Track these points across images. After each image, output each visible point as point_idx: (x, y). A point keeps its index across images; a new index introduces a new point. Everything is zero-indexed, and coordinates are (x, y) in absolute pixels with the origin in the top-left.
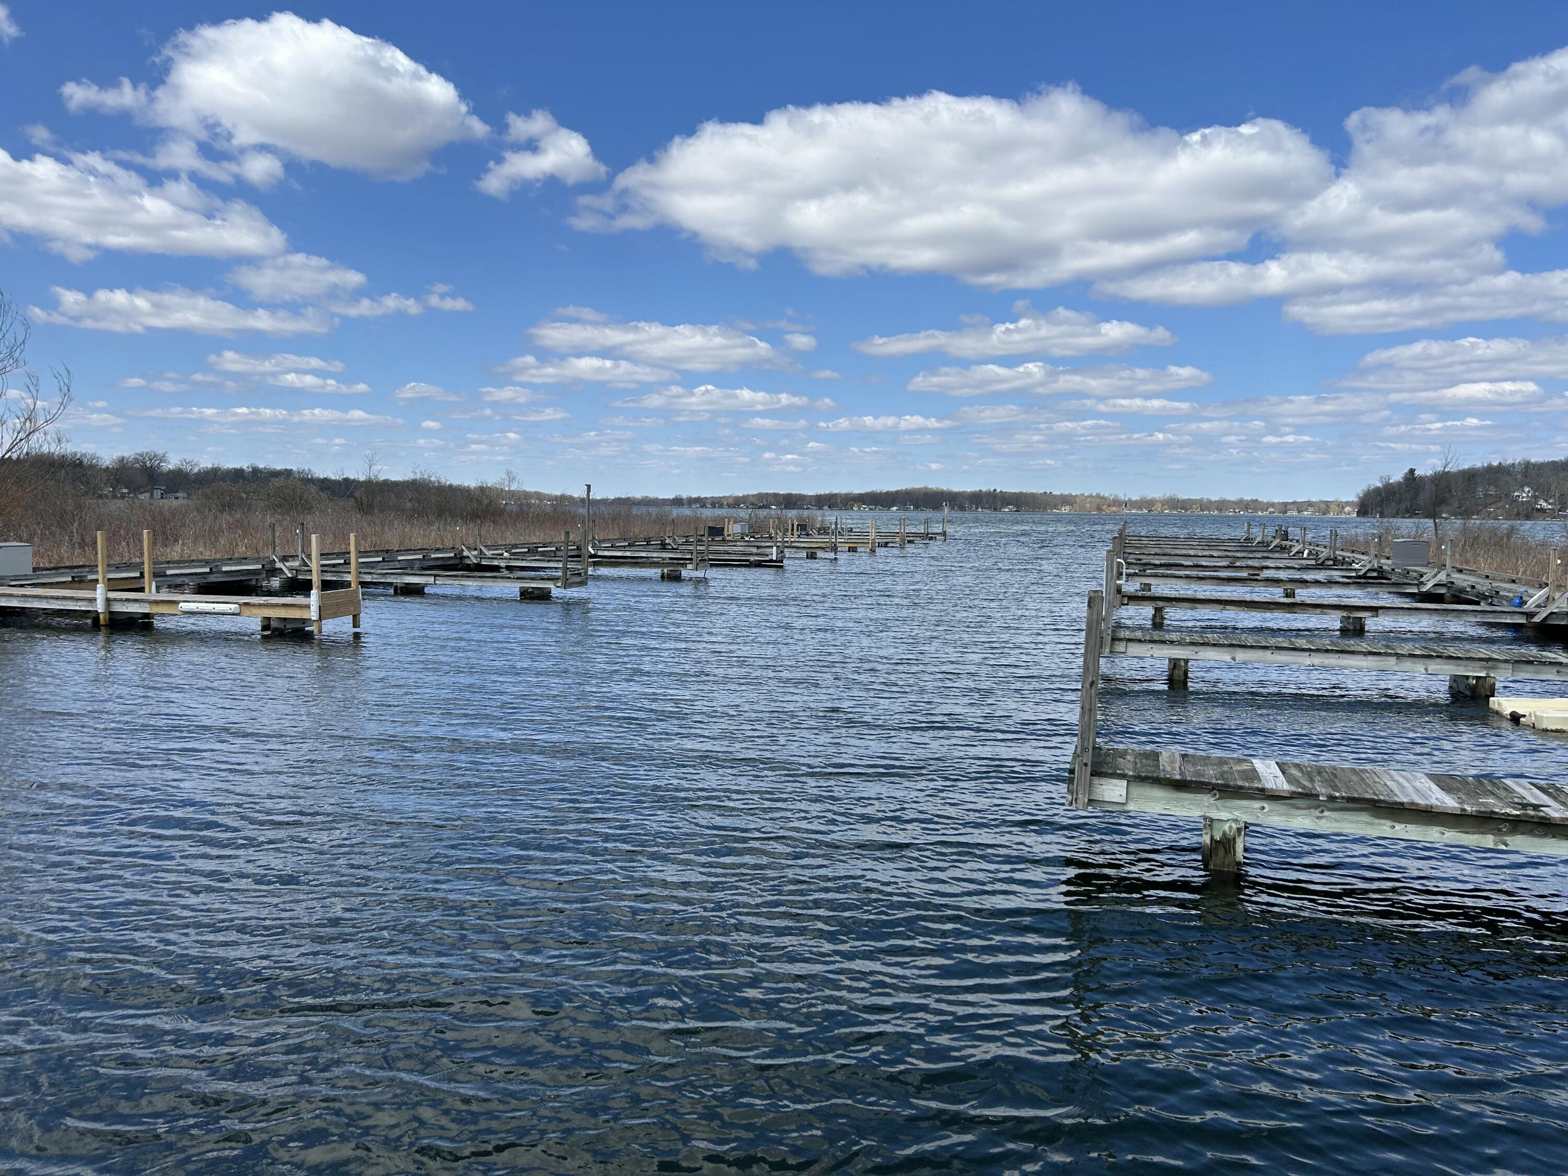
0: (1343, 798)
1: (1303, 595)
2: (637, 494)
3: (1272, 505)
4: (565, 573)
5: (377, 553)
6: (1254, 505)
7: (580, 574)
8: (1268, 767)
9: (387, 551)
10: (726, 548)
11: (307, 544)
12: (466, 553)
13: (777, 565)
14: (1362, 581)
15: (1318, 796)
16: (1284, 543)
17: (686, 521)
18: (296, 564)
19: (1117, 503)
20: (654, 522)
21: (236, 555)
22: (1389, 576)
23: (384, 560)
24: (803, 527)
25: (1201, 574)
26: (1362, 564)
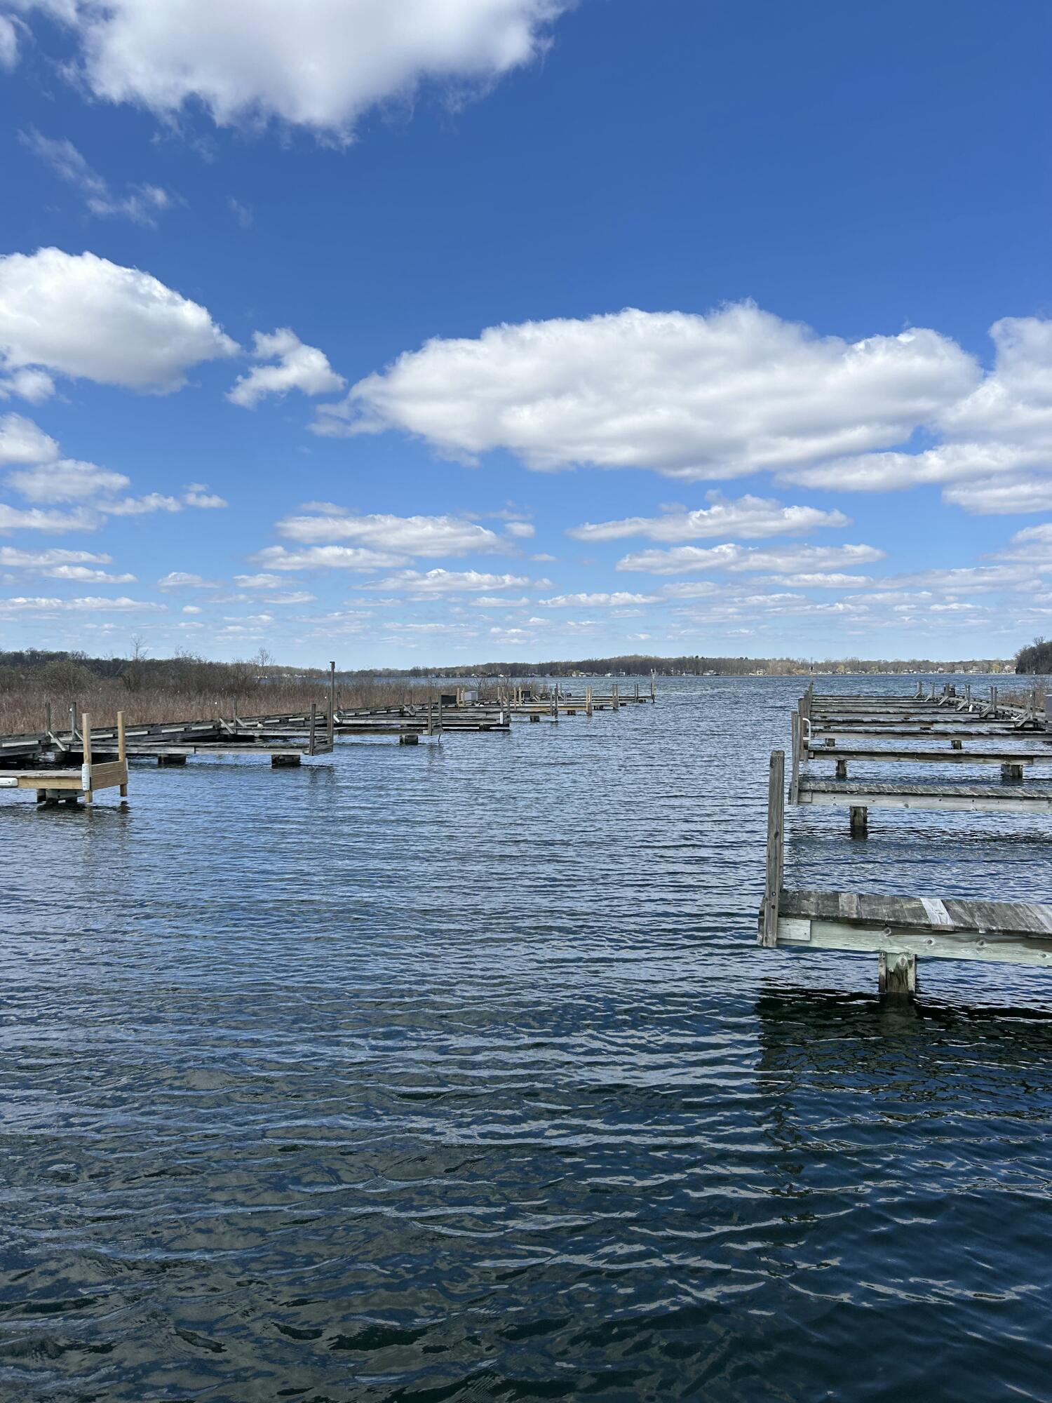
0: (999, 931)
1: (969, 746)
2: (379, 667)
3: (942, 665)
4: (312, 742)
5: (142, 727)
6: (925, 665)
7: (326, 742)
8: (934, 904)
9: (152, 725)
10: (459, 715)
11: (78, 720)
12: (223, 725)
13: (504, 728)
14: (1020, 732)
15: (977, 930)
16: (952, 699)
17: (423, 690)
18: (69, 739)
19: (804, 666)
20: (394, 692)
21: (15, 733)
22: (1043, 727)
23: (149, 734)
24: (526, 694)
25: (879, 729)
26: (1020, 716)
